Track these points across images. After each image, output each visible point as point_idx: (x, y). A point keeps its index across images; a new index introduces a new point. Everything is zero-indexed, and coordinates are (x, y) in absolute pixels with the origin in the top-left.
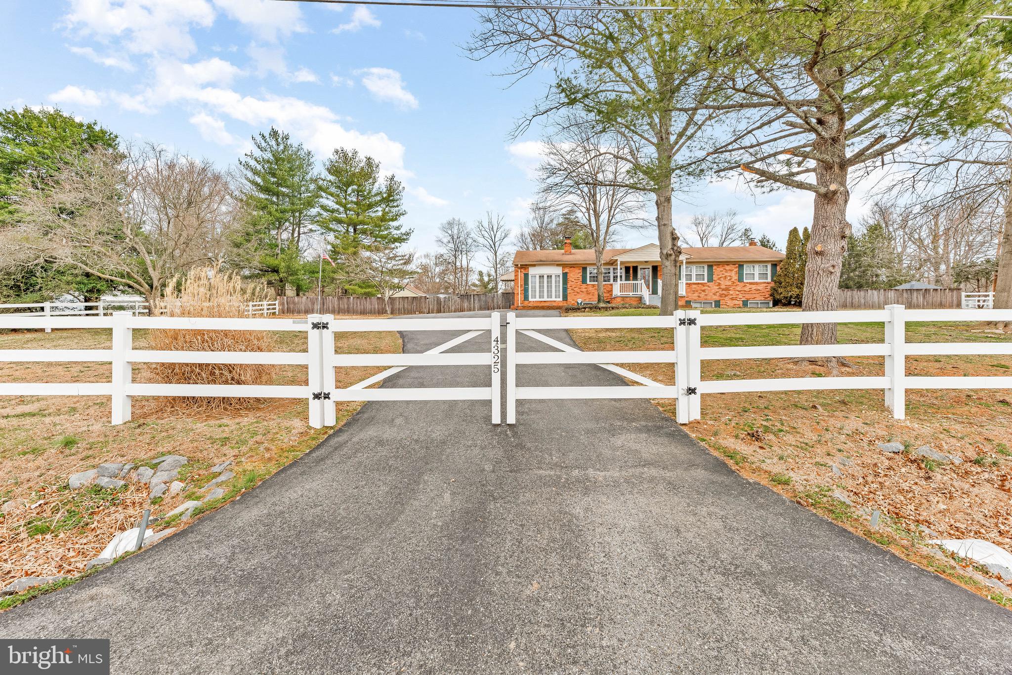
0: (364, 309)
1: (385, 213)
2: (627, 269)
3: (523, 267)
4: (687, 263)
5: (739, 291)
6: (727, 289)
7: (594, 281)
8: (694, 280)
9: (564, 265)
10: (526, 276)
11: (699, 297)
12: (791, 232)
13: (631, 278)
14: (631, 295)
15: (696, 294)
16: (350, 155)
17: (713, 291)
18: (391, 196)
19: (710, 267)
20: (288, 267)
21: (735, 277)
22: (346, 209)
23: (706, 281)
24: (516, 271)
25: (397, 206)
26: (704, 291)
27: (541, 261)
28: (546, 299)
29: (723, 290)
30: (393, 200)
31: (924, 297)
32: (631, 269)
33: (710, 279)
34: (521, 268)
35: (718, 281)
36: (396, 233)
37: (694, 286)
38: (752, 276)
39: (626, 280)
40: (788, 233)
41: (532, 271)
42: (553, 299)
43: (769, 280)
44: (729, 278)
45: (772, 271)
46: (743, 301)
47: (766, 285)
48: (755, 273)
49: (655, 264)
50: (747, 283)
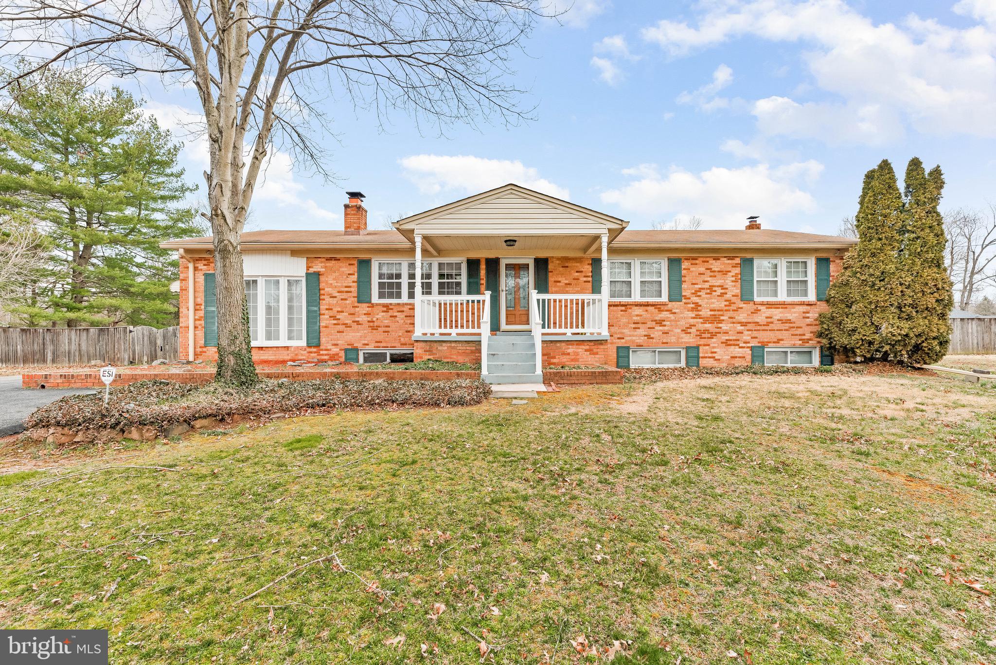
2: (473, 265)
3: (201, 256)
4: (612, 251)
5: (743, 324)
6: (715, 319)
7: (391, 295)
8: (636, 297)
9: (310, 254)
10: (210, 280)
11: (649, 337)
12: (870, 176)
14: (454, 337)
15: (642, 331)
17: (683, 323)
19: (675, 263)
21: (734, 290)
23: (664, 298)
24: (184, 269)
26: (660, 323)
27: (252, 241)
32: (483, 266)
33: (675, 295)
34: (197, 260)
35: (695, 299)
37: (638, 311)
38: (770, 287)
39: (469, 292)
40: (862, 178)
42: (283, 341)
43: (812, 297)
44: (719, 291)
45: (817, 275)
46: (752, 348)
47: (805, 308)
48: (778, 279)
49: (542, 255)
50: (762, 304)
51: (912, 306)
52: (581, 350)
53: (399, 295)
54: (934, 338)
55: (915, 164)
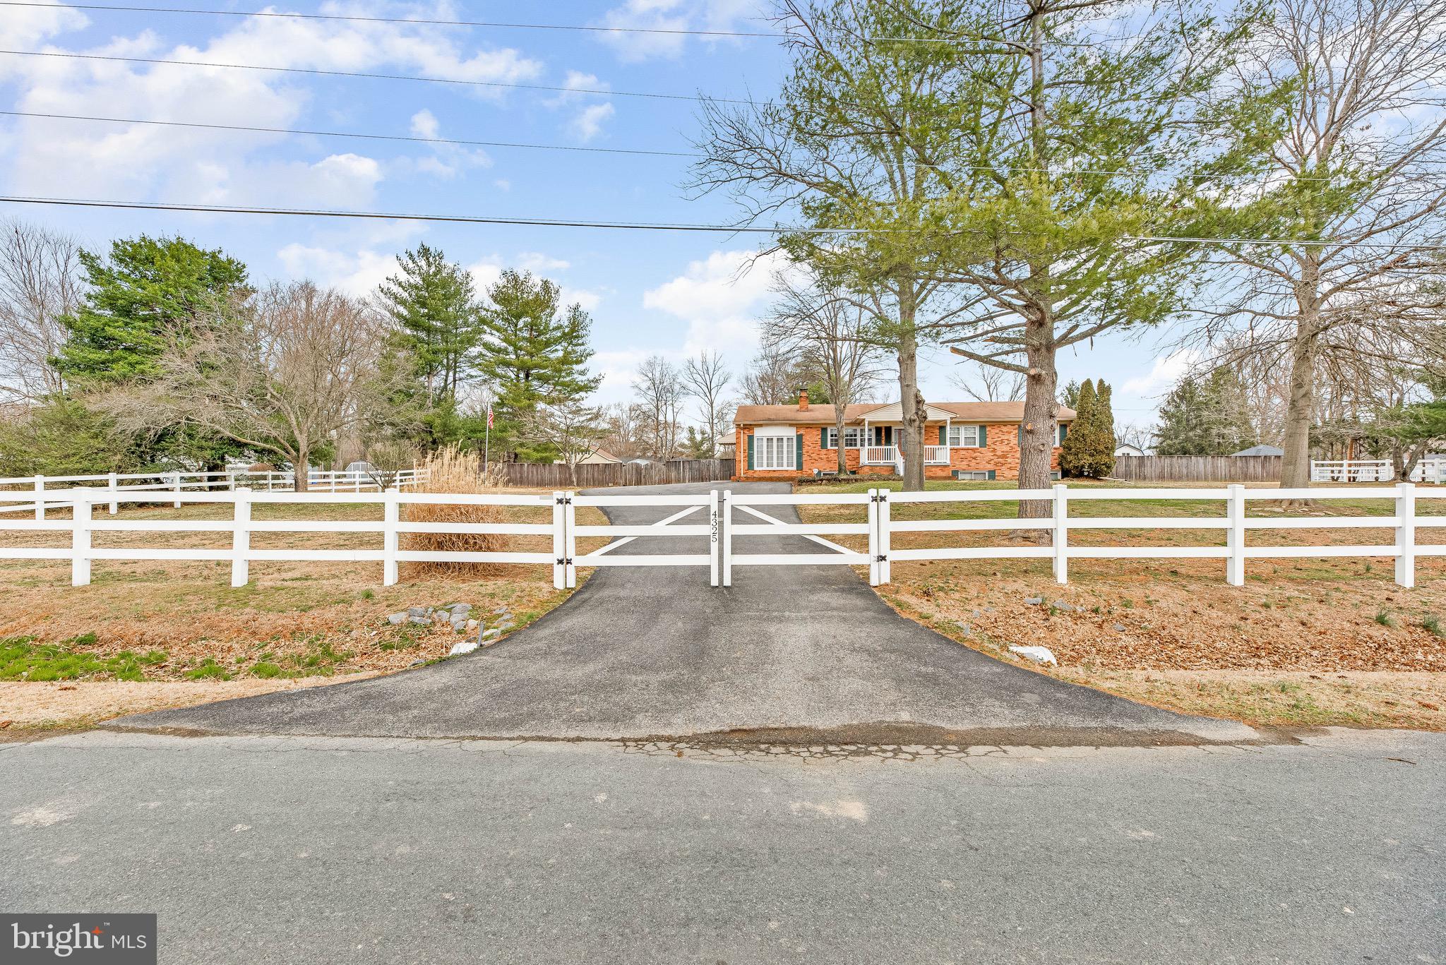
0: (542, 479)
1: (567, 353)
2: (878, 430)
3: (746, 427)
4: (951, 423)
6: (1004, 456)
8: (962, 445)
9: (798, 426)
10: (751, 438)
11: (969, 466)
13: (883, 442)
14: (882, 464)
15: (966, 463)
16: (522, 278)
17: (987, 459)
18: (574, 332)
19: (983, 428)
20: (445, 425)
21: (1014, 441)
22: (517, 348)
23: (977, 446)
24: (738, 433)
25: (583, 344)
26: (975, 458)
27: (769, 420)
28: (775, 468)
29: (999, 457)
30: (577, 337)
31: (1263, 467)
32: (883, 431)
33: (983, 443)
34: (744, 429)
35: (993, 446)
36: (580, 379)
37: (964, 452)
39: (877, 444)
41: (758, 433)
42: (785, 468)
43: (1057, 445)
44: (1006, 442)
45: (1060, 434)
47: (1054, 451)
51: (1095, 450)
52: (938, 470)
54: (1103, 465)
55: (1101, 382)
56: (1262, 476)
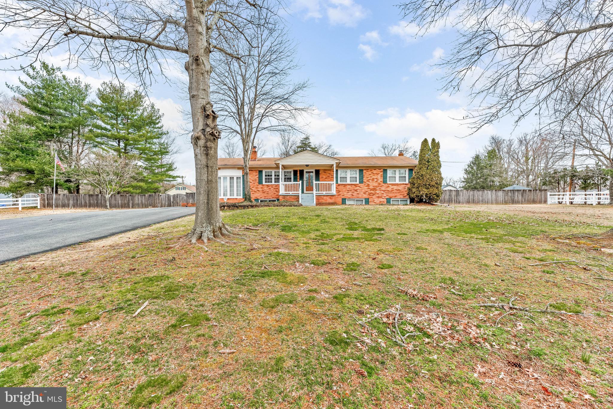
2: (295, 172)
4: (337, 166)
5: (384, 191)
6: (374, 189)
7: (269, 182)
8: (348, 182)
9: (244, 169)
11: (352, 195)
12: (422, 142)
13: (298, 180)
14: (291, 194)
15: (350, 193)
16: (119, 88)
17: (363, 191)
19: (361, 171)
21: (380, 180)
23: (358, 182)
26: (356, 190)
27: (225, 165)
28: (229, 197)
29: (371, 190)
30: (154, 123)
31: (522, 196)
32: (298, 172)
33: (361, 181)
35: (368, 183)
37: (349, 187)
38: (394, 179)
39: (294, 181)
42: (235, 197)
43: (407, 182)
44: (376, 180)
45: (409, 175)
46: (387, 199)
47: (405, 186)
48: (396, 176)
49: (317, 168)
50: (390, 184)
51: (429, 185)
52: (328, 198)
53: (271, 182)
54: (434, 194)
55: (433, 140)
56: (522, 201)
